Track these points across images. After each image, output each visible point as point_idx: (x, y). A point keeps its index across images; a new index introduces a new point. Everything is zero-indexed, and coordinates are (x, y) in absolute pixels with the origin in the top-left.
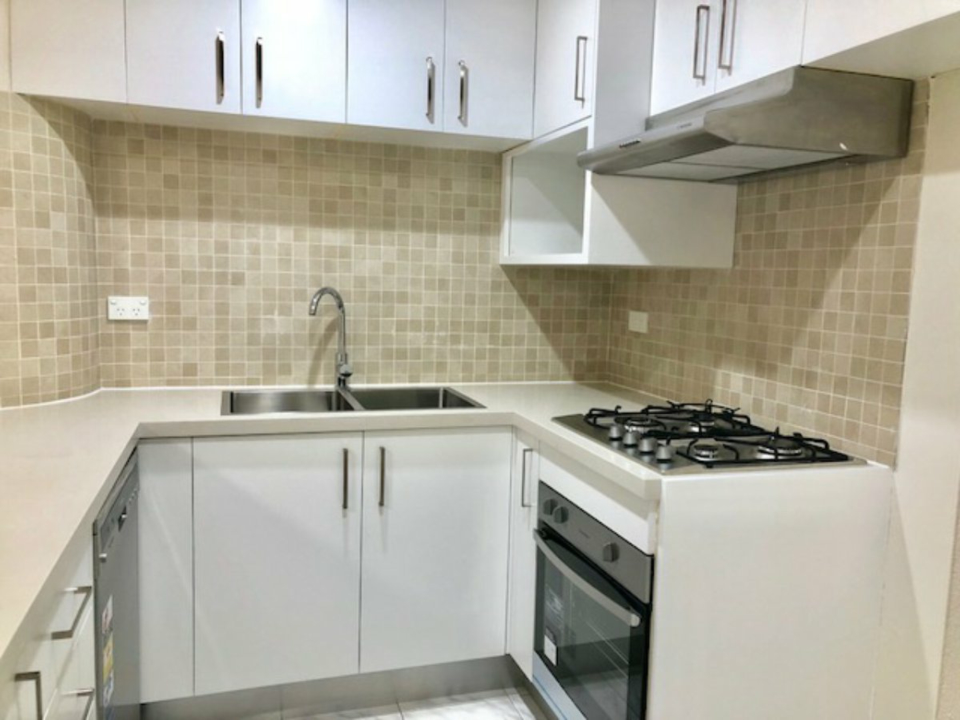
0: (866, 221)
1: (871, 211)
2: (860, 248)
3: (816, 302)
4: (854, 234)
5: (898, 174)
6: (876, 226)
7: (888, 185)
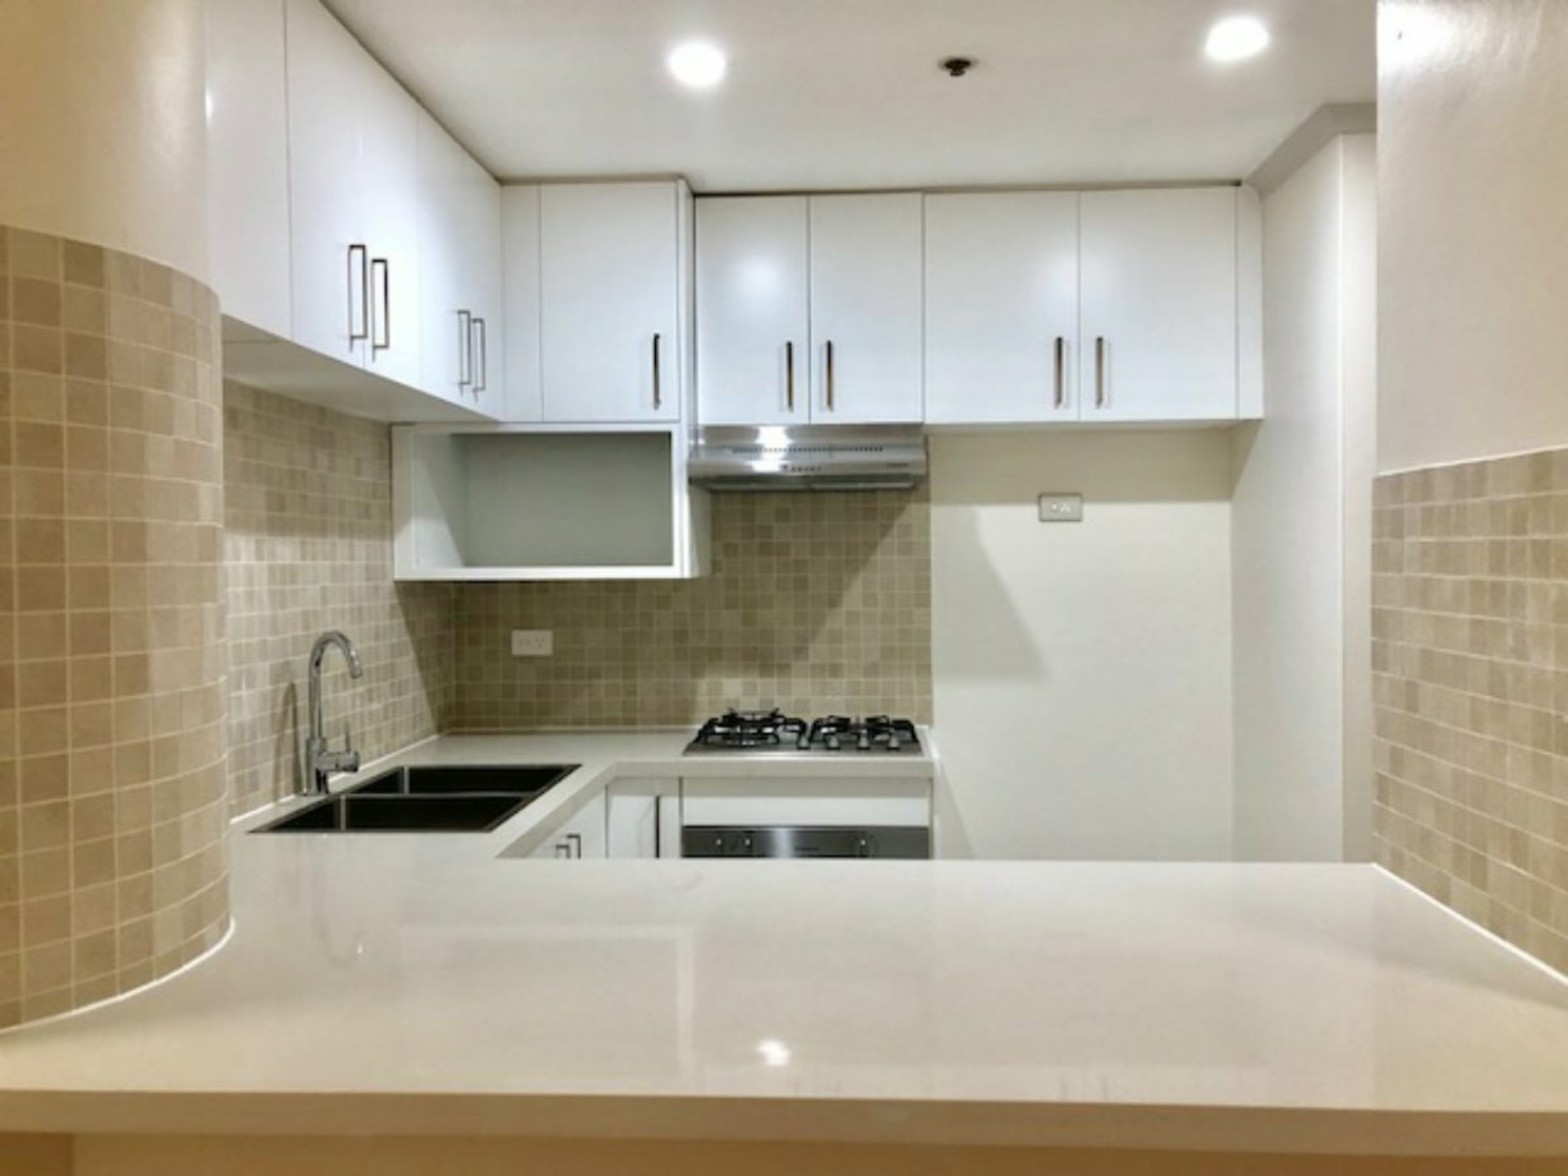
0: (883, 535)
1: (886, 529)
2: (878, 557)
3: (834, 602)
4: (872, 547)
5: (909, 501)
6: (893, 540)
7: (901, 510)
